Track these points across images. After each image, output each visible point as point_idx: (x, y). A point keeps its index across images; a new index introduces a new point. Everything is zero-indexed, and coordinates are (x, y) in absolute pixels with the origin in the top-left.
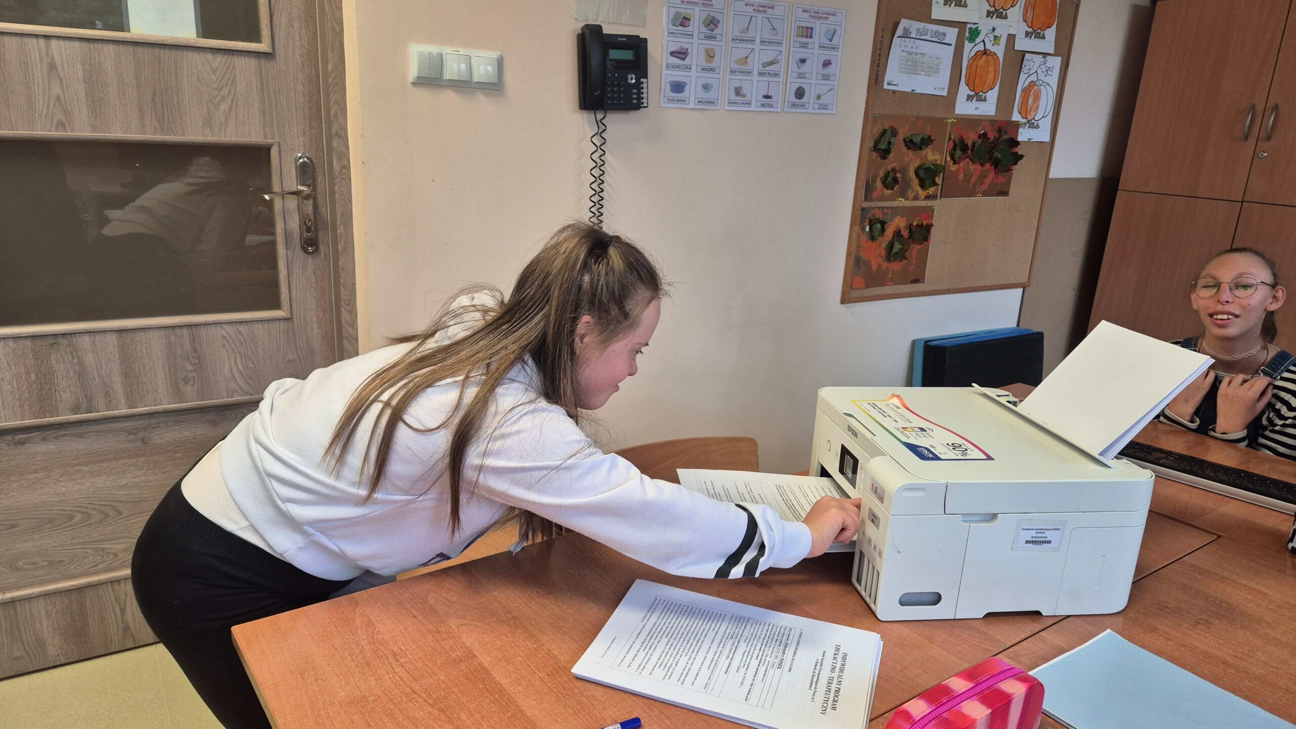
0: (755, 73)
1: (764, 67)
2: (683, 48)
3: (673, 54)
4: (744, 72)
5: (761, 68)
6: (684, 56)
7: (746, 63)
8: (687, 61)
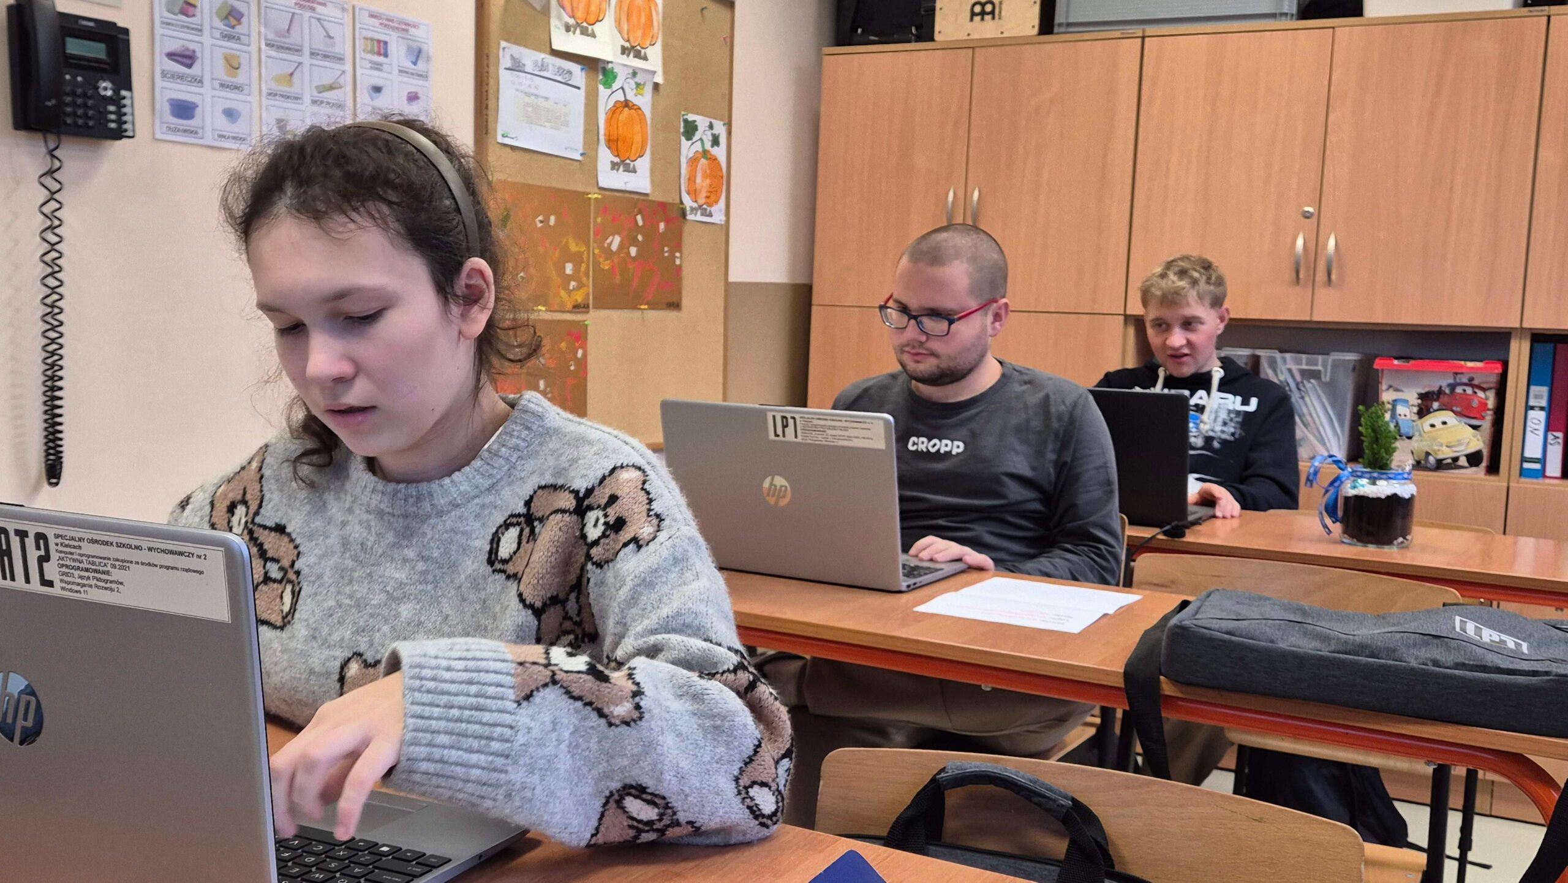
0: (307, 99)
1: (320, 92)
2: (187, 49)
3: (171, 56)
4: (288, 97)
5: (315, 93)
6: (188, 62)
7: (290, 83)
8: (196, 70)
